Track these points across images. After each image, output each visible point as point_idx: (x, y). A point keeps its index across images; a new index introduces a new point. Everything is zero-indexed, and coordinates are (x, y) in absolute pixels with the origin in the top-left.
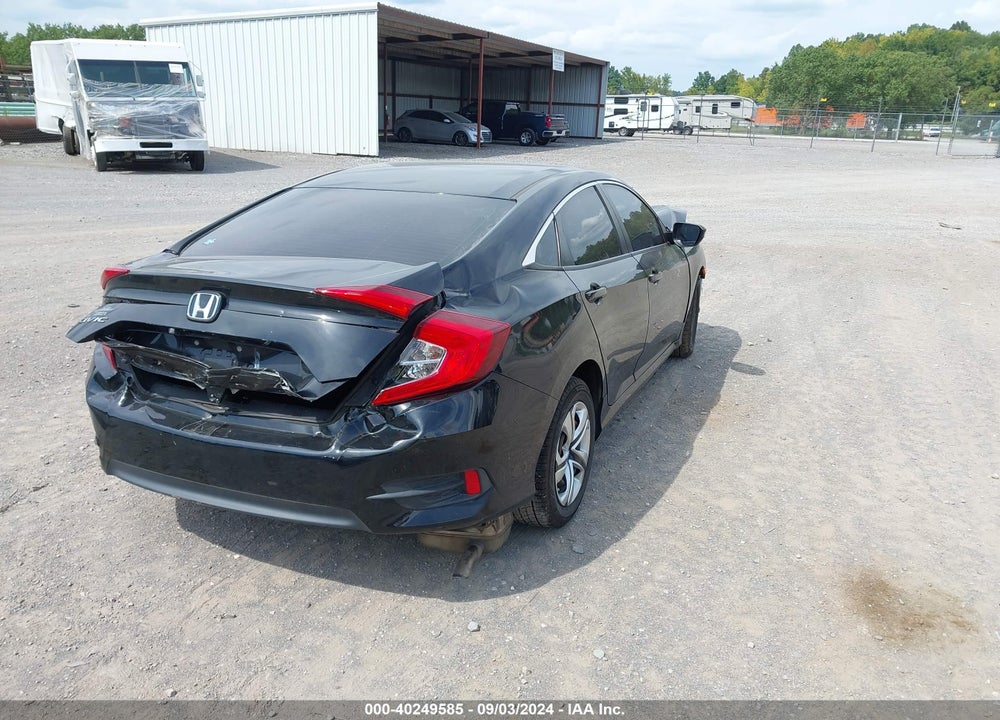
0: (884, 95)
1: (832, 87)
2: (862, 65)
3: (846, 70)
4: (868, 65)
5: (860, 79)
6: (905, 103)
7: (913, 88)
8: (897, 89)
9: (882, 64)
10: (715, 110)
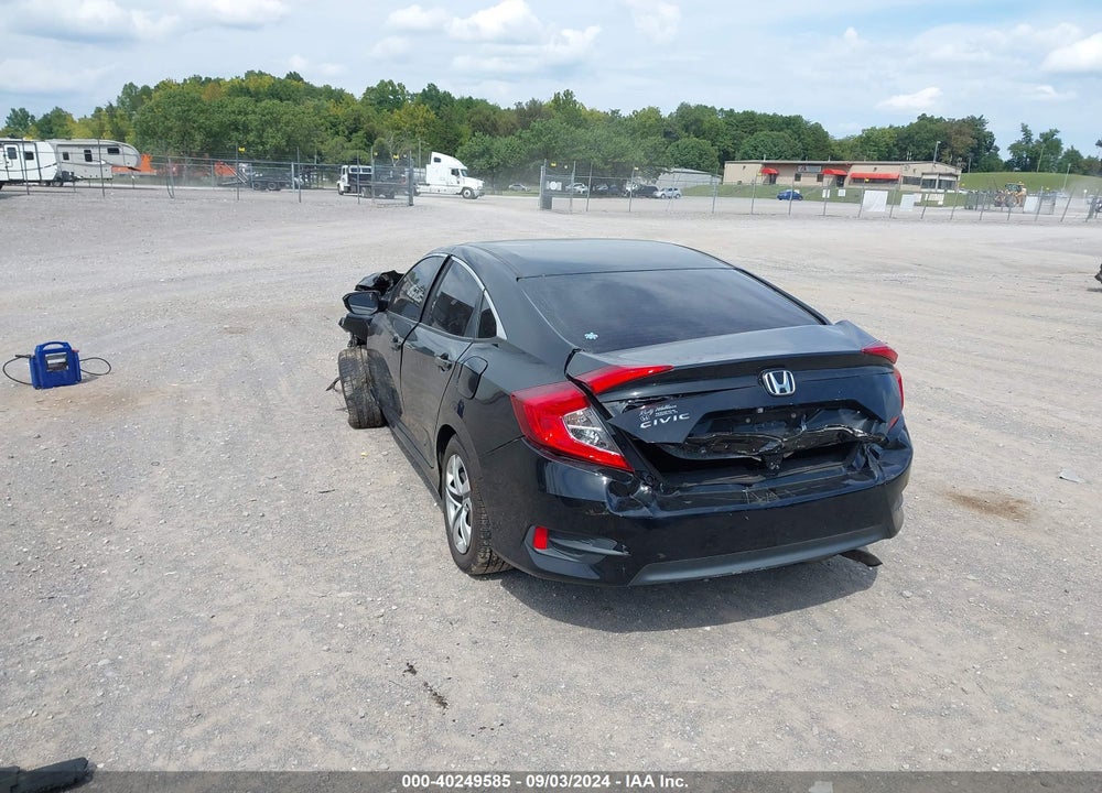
0: (263, 144)
1: (209, 134)
2: (234, 112)
3: (218, 117)
4: (240, 113)
5: (235, 126)
6: (284, 152)
7: (289, 137)
8: (274, 139)
9: (254, 112)
10: (88, 158)
